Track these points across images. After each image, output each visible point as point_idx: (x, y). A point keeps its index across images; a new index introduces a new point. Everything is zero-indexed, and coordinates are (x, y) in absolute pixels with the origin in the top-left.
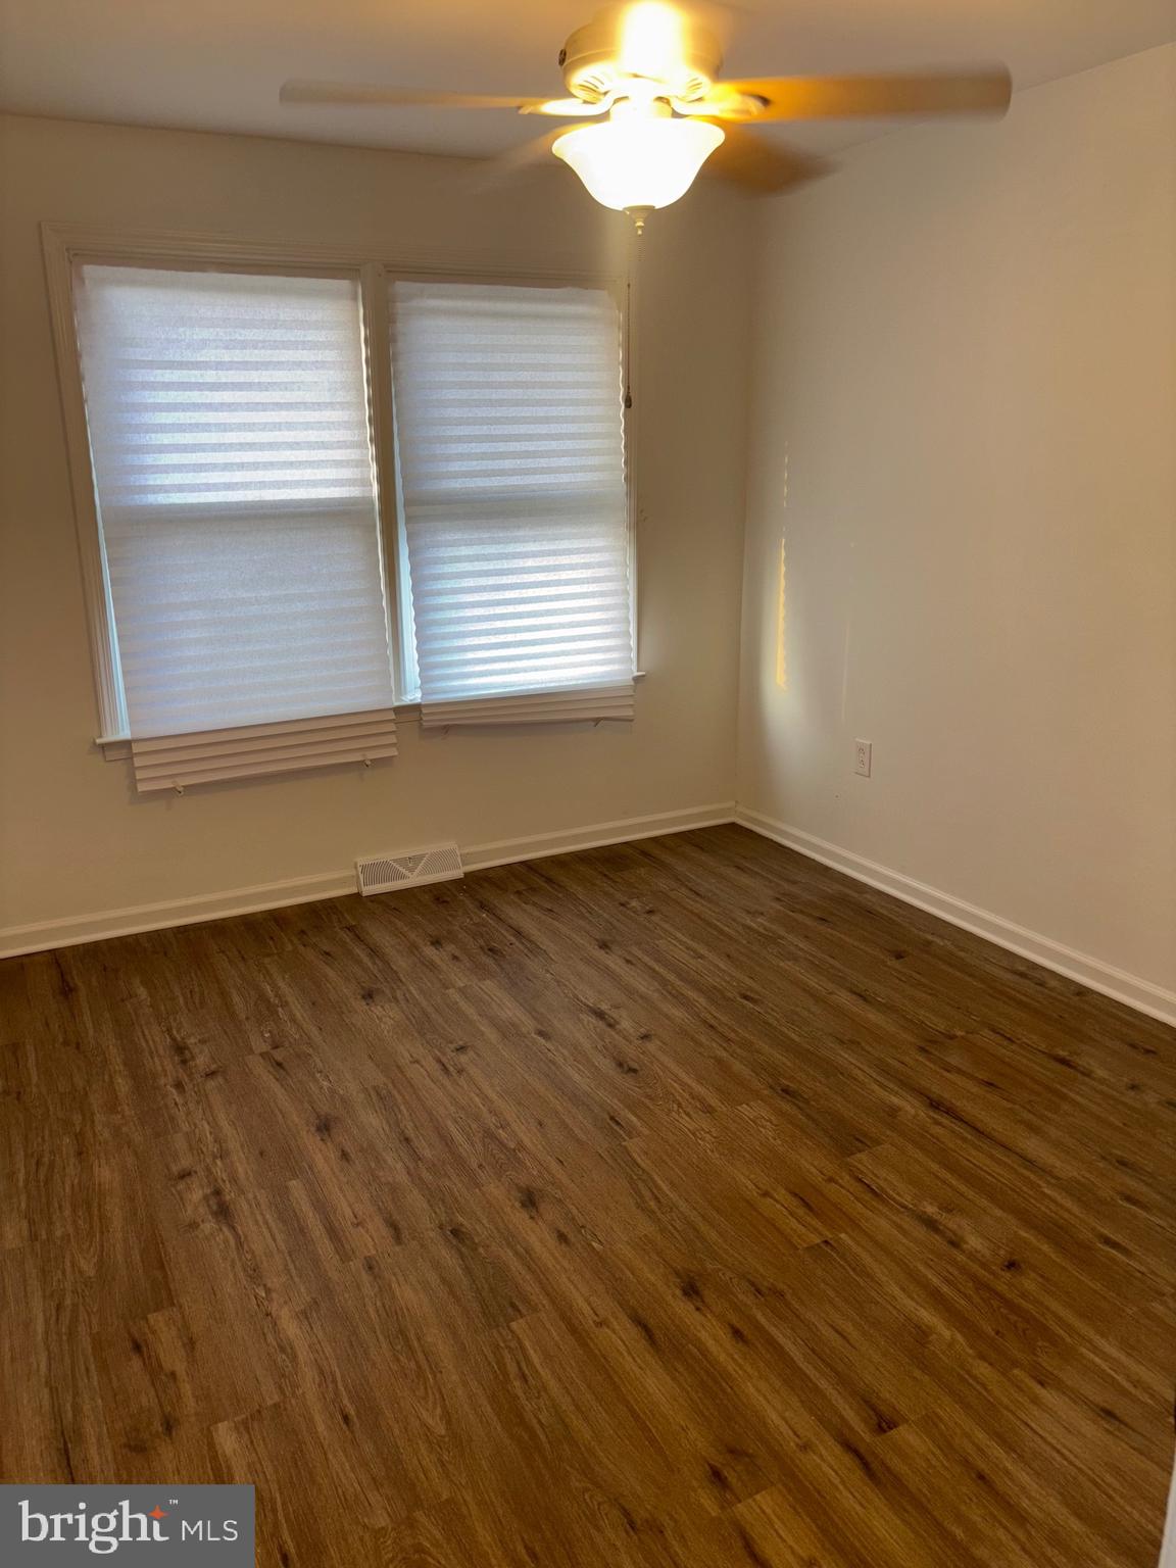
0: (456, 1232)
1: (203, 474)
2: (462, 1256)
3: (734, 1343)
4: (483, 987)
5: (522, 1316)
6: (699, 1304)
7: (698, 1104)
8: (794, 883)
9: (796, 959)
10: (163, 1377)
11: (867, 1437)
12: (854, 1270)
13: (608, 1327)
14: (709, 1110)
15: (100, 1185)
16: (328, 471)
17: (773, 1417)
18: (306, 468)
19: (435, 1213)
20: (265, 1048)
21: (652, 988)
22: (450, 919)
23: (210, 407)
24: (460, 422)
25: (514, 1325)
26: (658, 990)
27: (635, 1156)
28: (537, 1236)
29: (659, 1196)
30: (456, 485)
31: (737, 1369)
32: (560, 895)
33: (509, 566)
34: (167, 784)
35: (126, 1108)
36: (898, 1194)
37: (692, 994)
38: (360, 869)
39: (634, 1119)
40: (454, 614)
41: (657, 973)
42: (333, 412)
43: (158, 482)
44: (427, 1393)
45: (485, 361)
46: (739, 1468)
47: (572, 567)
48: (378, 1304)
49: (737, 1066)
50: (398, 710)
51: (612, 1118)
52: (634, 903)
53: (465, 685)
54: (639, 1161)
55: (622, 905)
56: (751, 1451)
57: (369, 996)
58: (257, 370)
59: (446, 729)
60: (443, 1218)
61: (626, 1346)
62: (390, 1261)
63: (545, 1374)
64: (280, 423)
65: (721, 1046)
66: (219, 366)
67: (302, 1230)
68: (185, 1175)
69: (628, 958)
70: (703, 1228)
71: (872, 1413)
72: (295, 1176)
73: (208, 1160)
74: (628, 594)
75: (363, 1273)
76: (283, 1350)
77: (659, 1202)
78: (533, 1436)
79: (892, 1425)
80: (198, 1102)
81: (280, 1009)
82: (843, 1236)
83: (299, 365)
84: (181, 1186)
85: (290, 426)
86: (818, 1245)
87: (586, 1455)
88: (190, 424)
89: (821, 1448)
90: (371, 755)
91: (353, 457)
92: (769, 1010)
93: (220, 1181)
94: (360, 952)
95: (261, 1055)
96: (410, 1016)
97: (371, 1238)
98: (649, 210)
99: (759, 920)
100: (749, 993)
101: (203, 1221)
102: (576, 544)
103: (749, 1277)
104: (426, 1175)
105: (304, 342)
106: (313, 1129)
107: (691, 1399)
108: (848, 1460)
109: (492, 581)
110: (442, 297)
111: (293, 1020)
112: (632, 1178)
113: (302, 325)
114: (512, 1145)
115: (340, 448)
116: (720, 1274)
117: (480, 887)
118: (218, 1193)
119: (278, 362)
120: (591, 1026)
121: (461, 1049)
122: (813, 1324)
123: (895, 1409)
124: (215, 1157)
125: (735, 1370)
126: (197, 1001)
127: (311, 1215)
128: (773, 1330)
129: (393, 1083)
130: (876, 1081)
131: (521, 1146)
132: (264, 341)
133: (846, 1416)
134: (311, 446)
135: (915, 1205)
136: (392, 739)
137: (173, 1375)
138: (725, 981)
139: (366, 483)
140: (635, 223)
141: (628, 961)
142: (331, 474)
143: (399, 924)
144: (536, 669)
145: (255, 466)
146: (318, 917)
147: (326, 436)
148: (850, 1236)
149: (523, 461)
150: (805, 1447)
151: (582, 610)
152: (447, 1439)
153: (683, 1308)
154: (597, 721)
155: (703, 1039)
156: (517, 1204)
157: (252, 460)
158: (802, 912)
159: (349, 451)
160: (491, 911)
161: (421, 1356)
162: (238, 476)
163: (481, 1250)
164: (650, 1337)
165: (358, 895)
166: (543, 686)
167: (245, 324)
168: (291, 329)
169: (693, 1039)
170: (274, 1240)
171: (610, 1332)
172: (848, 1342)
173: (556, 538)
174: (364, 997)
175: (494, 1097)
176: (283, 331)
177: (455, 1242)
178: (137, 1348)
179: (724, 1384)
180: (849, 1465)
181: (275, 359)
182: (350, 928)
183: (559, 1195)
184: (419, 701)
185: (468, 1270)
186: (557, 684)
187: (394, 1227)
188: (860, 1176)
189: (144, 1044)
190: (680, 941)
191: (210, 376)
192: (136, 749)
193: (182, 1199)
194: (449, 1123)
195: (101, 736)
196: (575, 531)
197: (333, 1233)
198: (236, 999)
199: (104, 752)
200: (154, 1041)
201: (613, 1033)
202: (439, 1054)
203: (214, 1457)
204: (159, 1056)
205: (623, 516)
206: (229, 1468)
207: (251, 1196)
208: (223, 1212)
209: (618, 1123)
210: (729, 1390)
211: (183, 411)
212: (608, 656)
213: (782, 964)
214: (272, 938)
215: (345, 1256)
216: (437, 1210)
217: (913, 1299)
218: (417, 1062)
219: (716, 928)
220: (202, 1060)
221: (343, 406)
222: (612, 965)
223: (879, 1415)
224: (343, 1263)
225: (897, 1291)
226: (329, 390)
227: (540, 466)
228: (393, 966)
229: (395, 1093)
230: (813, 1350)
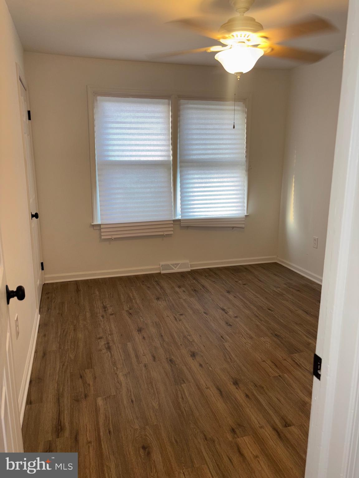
0: (171, 360)
1: (124, 152)
2: (171, 366)
3: (246, 397)
4: (191, 300)
5: (185, 383)
6: (237, 387)
7: (248, 336)
8: (292, 280)
9: (287, 301)
10: (87, 385)
11: (281, 427)
12: (287, 384)
13: (209, 389)
14: (251, 338)
15: (78, 338)
16: (159, 152)
17: (253, 418)
18: (152, 152)
19: (166, 355)
20: (128, 309)
21: (240, 304)
22: (184, 281)
23: (127, 134)
24: (197, 139)
25: (182, 385)
26: (242, 305)
27: (226, 347)
28: (193, 364)
29: (231, 358)
30: (195, 157)
31: (245, 405)
32: (218, 278)
33: (209, 181)
34: (110, 237)
35: (88, 320)
36: (305, 366)
37: (252, 307)
38: (161, 266)
39: (228, 337)
40: (191, 194)
41: (243, 300)
42: (161, 136)
43: (112, 154)
44: (155, 398)
45: (205, 122)
46: (240, 429)
47: (228, 182)
48: (146, 375)
49: (262, 327)
50: (174, 221)
51: (222, 337)
52: (240, 282)
53: (193, 215)
54: (227, 348)
55: (236, 282)
56: (245, 426)
57: (158, 299)
58: (141, 124)
59: (188, 227)
60: (168, 356)
61: (214, 395)
62: (151, 365)
63: (189, 398)
64: (146, 139)
65: (259, 321)
66: (131, 123)
67: (129, 355)
68: (100, 338)
69: (235, 296)
70: (243, 368)
71: (283, 421)
72: (129, 342)
73: (107, 335)
74: (245, 190)
75: (143, 368)
76: (118, 383)
77: (231, 360)
78: (182, 413)
79: (289, 425)
80: (107, 321)
81: (133, 300)
82: (285, 375)
83: (152, 123)
84: (99, 341)
85: (149, 140)
86: (277, 376)
87: (196, 420)
88: (122, 139)
89: (266, 428)
90: (166, 233)
91: (166, 149)
92: (276, 314)
93: (109, 341)
94: (158, 287)
95: (126, 311)
96: (169, 305)
97: (147, 359)
98: (241, 73)
99: (278, 289)
100: (270, 308)
101: (103, 350)
102: (229, 175)
103: (254, 382)
104: (165, 345)
105: (154, 116)
106: (136, 330)
107: (230, 411)
108: (274, 433)
109: (203, 185)
110: (194, 104)
111: (136, 303)
112: (224, 353)
113: (154, 112)
114: (191, 340)
115: (163, 146)
116: (245, 380)
117: (195, 274)
118: (108, 343)
119: (147, 122)
120: (220, 313)
121: (181, 315)
122: (271, 396)
123: (291, 422)
124: (109, 335)
125: (244, 405)
126: (111, 296)
127: (132, 351)
128: (259, 397)
129: (161, 321)
130: (305, 335)
131: (194, 341)
132: (143, 116)
133: (276, 422)
134: (154, 145)
135: (310, 369)
136: (172, 229)
137: (89, 385)
138: (264, 305)
139: (169, 156)
140: (237, 77)
141: (235, 297)
142: (159, 153)
143: (170, 281)
144: (215, 211)
145: (139, 151)
146: (147, 278)
147: (159, 143)
148: (288, 376)
149: (215, 151)
150: (261, 427)
151: (230, 194)
152: (158, 410)
153: (232, 388)
154: (233, 227)
155: (254, 319)
156: (190, 355)
157: (138, 149)
158: (293, 288)
159: (165, 147)
160: (197, 280)
161: (155, 389)
162: (134, 153)
163: (177, 366)
164: (221, 393)
165: (160, 273)
166: (217, 216)
167: (138, 112)
168: (151, 113)
169: (250, 319)
170: (121, 357)
171: (210, 391)
172: (280, 402)
173: (223, 173)
174: (156, 299)
175: (188, 327)
176: (148, 113)
177: (170, 363)
178: (81, 377)
179: (240, 408)
180: (274, 434)
181: (146, 121)
182: (156, 281)
183: (202, 354)
184: (180, 218)
185: (172, 370)
186: (221, 216)
187: (154, 358)
188: (294, 360)
189: (95, 305)
190: (252, 293)
191: (128, 126)
192: (102, 227)
193: (98, 343)
194: (174, 333)
195: (93, 223)
196: (229, 171)
197: (137, 356)
198: (122, 296)
199: (93, 227)
200: (98, 305)
201: (226, 315)
202: (175, 315)
203: (96, 405)
204: (99, 309)
205: (244, 167)
206: (99, 409)
207: (117, 345)
208: (109, 348)
209: (223, 338)
210: (241, 410)
211: (120, 135)
212: (238, 208)
213: (283, 301)
214: (134, 282)
215: (139, 362)
216: (167, 354)
217: (304, 394)
218: (168, 316)
219: (264, 290)
220: (110, 311)
221: (164, 134)
222: (230, 298)
223: (286, 423)
224: (138, 364)
225: (299, 391)
226: (160, 130)
227: (220, 152)
228: (166, 292)
229: (161, 324)
230: (269, 403)
